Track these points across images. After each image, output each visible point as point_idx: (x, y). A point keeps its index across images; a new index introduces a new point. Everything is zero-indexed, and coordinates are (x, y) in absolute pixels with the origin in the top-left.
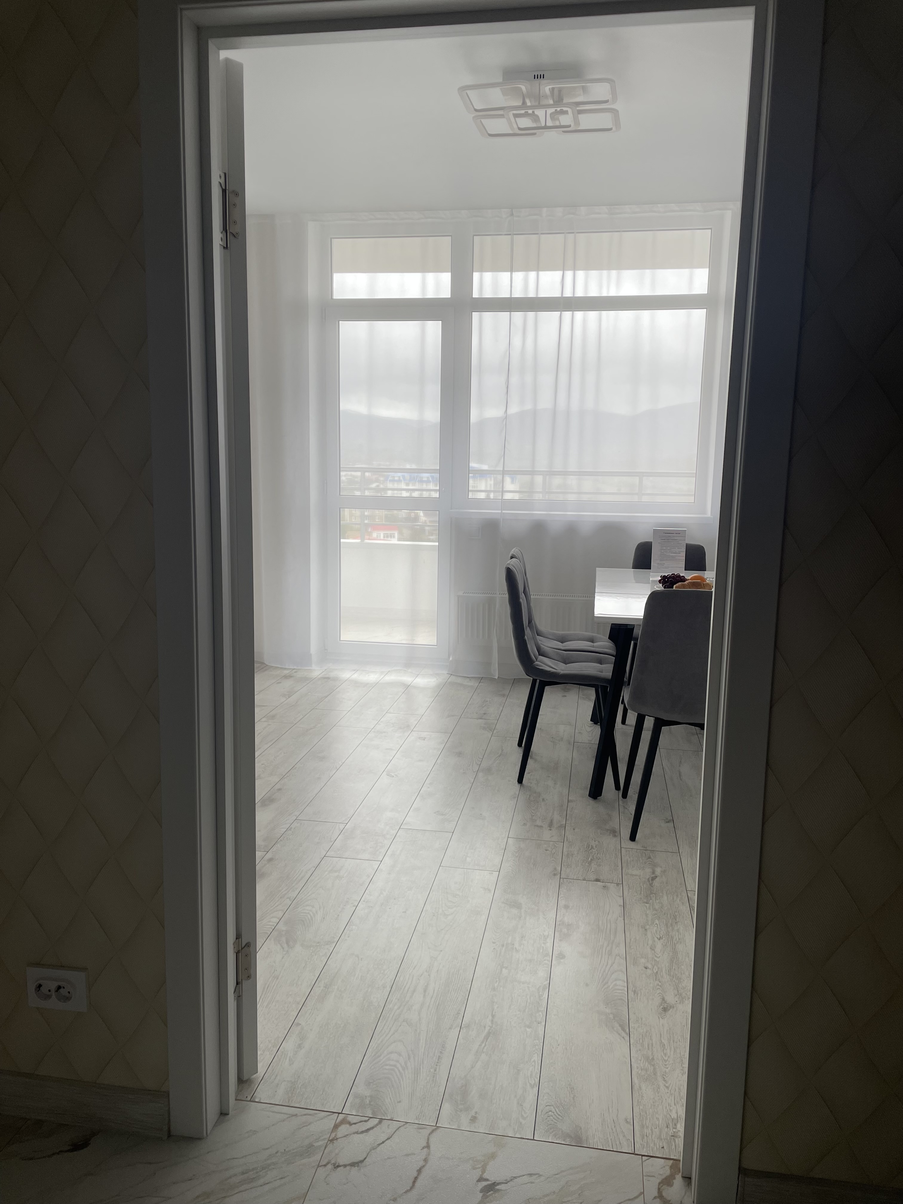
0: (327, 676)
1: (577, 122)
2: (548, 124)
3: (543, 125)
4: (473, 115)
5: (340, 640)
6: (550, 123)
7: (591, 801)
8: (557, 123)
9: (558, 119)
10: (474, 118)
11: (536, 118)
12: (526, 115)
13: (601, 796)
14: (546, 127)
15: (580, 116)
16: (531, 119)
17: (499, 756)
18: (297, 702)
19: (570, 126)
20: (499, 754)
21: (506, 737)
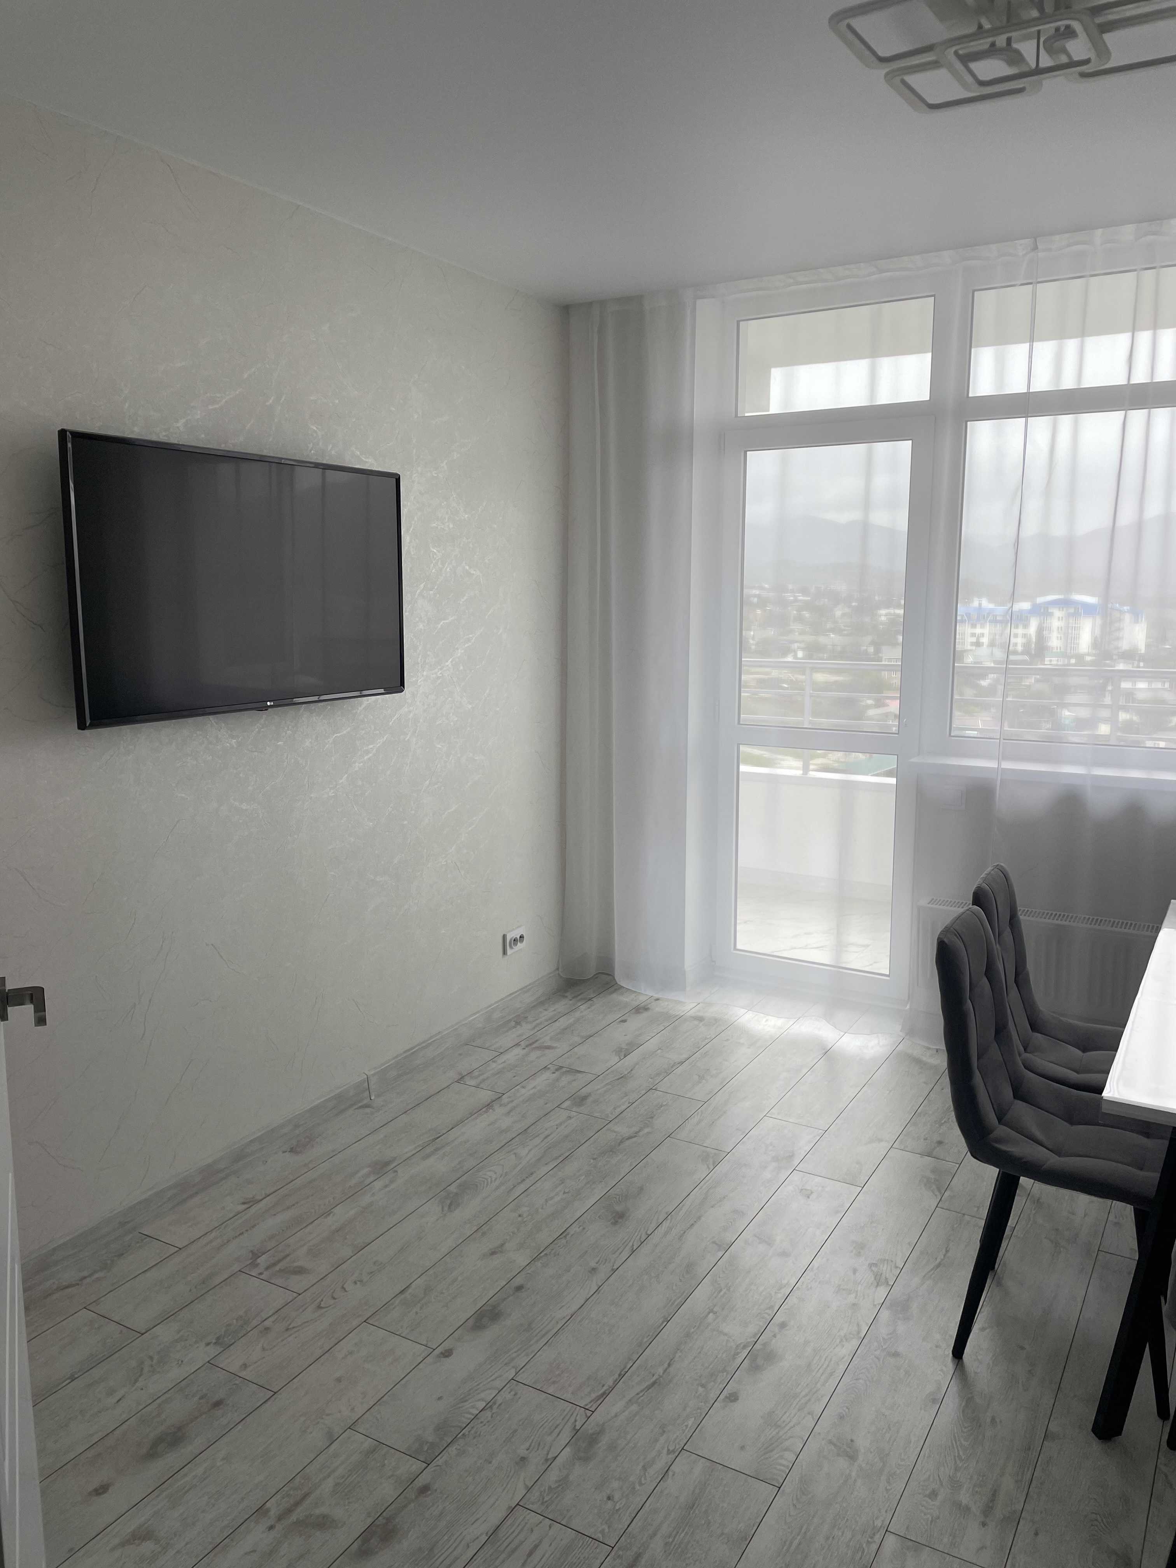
0: (701, 1014)
1: (1103, 52)
2: (1042, 65)
3: (1033, 65)
4: (884, 71)
5: (735, 949)
6: (1046, 61)
7: (1096, 1445)
8: (1064, 59)
9: (1065, 51)
10: (887, 75)
11: (1015, 58)
12: (992, 51)
13: (1119, 1433)
14: (1039, 71)
15: (1107, 37)
16: (1002, 59)
17: (939, 1265)
18: (632, 1070)
19: (1087, 62)
20: (938, 1261)
21: (964, 1214)
